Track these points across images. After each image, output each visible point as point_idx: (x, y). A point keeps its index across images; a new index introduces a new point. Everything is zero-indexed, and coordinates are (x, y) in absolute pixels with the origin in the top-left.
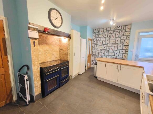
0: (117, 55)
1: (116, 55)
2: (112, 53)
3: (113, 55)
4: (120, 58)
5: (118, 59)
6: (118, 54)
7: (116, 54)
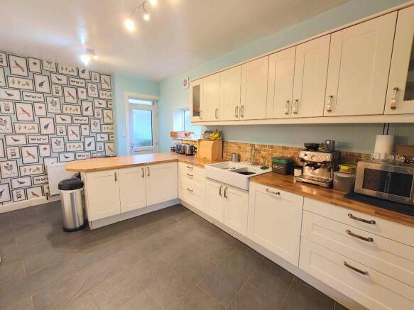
0: (92, 147)
1: (87, 149)
2: (77, 144)
3: (79, 149)
4: (100, 155)
5: (95, 157)
6: (93, 144)
7: (89, 145)
